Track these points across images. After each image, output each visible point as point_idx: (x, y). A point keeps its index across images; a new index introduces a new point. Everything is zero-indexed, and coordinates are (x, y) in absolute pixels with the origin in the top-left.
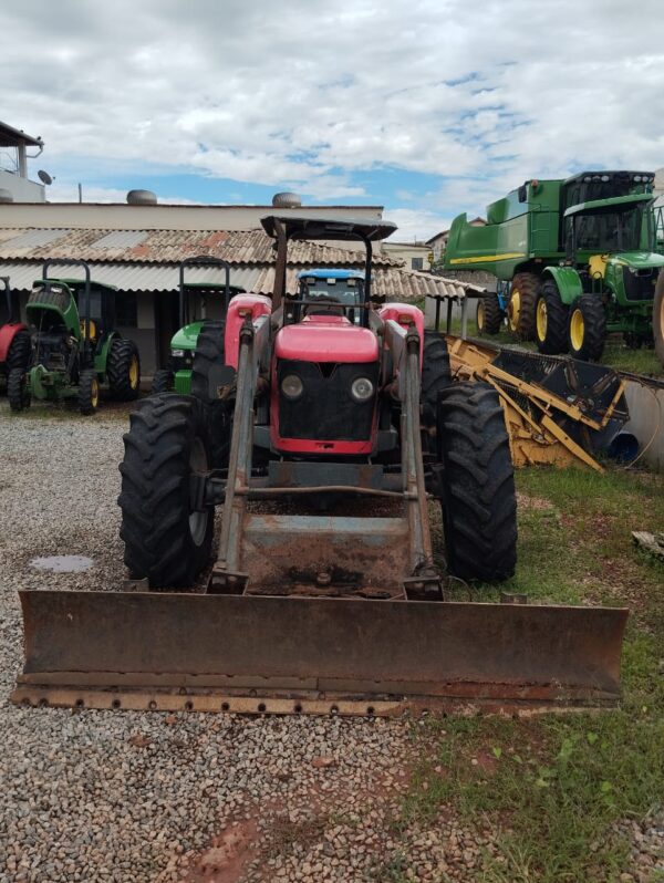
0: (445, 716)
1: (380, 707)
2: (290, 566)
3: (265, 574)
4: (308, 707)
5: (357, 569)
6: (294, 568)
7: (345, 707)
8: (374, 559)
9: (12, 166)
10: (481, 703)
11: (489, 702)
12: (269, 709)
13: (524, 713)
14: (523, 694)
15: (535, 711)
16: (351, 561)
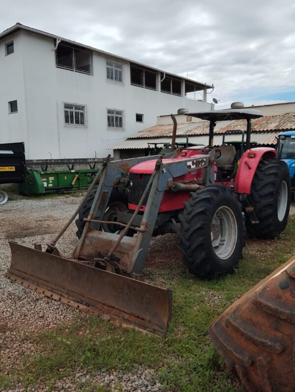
0: (98, 316)
1: (81, 307)
2: (99, 251)
3: (90, 252)
4: (63, 299)
5: (118, 257)
6: (100, 252)
7: (72, 303)
8: (124, 253)
9: (201, 98)
10: (112, 316)
11: (114, 317)
12: (53, 297)
13: (125, 325)
14: (127, 317)
15: (128, 326)
16: (117, 253)
